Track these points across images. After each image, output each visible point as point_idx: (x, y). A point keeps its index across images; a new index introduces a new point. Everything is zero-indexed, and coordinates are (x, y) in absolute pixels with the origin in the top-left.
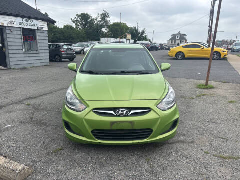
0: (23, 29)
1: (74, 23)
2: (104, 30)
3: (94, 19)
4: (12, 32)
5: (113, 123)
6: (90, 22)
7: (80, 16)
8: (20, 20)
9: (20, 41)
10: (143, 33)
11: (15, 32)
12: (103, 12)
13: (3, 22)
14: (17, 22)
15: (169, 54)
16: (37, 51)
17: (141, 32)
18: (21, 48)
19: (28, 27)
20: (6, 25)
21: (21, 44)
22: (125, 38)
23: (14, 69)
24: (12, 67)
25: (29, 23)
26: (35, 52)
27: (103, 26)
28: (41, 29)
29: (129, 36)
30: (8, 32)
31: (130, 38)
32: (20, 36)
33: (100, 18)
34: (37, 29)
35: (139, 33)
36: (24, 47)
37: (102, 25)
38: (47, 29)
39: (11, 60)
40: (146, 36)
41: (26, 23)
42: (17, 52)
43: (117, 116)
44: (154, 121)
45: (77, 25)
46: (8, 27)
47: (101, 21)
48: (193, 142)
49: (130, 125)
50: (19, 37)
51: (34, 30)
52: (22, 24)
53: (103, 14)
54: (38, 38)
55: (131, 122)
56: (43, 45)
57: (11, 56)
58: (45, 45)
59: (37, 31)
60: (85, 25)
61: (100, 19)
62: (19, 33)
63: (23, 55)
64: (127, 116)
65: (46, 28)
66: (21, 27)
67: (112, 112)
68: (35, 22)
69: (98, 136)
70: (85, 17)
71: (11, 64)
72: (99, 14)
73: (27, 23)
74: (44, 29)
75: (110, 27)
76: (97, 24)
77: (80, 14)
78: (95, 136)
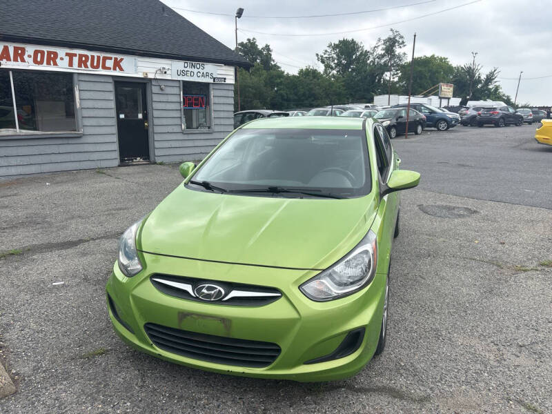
0: (185, 83)
1: (323, 62)
2: (387, 76)
3: (367, 52)
4: (162, 89)
5: (184, 315)
6: (358, 59)
7: (335, 47)
8: (179, 65)
9: (176, 106)
10: (490, 79)
11: (168, 90)
12: (391, 35)
13: (146, 70)
14: (173, 70)
15: (537, 136)
16: (209, 128)
17: (483, 77)
18: (177, 121)
19: (195, 79)
20: (151, 76)
21: (177, 114)
22: (436, 94)
23: (161, 164)
24: (159, 160)
25: (196, 71)
26: (206, 130)
27: (386, 68)
28: (220, 82)
29: (447, 90)
30: (155, 89)
31: (450, 95)
32: (177, 96)
33: (380, 48)
34: (212, 81)
35: (479, 81)
36: (184, 120)
37: (385, 64)
38: (233, 82)
39: (157, 145)
40: (497, 88)
41: (190, 70)
42: (170, 129)
43: (196, 299)
44: (284, 326)
45: (328, 66)
46: (154, 79)
47: (383, 56)
48: (423, 400)
49: (222, 325)
50: (175, 99)
51: (207, 85)
52: (183, 73)
53: (390, 39)
54: (213, 100)
55: (225, 321)
56: (222, 115)
57: (157, 137)
58: (226, 115)
59: (211, 87)
60: (346, 67)
61: (380, 51)
62: (176, 91)
63: (181, 137)
64: (219, 301)
65: (231, 80)
66: (181, 78)
67: (188, 288)
68: (210, 68)
69: (158, 338)
70: (346, 48)
71: (157, 152)
72: (379, 40)
73: (193, 70)
74: (227, 82)
75: (403, 68)
76: (374, 62)
77: (337, 42)
78: (152, 336)
